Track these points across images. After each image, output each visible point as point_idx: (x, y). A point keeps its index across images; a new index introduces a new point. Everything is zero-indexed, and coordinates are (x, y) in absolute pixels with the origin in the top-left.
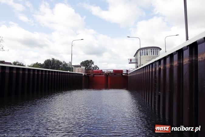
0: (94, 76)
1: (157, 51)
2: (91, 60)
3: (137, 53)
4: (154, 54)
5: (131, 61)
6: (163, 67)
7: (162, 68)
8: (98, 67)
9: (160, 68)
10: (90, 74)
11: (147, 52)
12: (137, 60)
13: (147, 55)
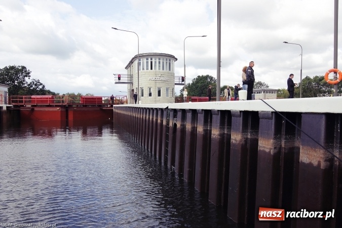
0: (33, 110)
1: (170, 63)
2: (24, 68)
3: (131, 62)
4: (163, 69)
5: (119, 78)
6: (181, 125)
7: (178, 125)
8: (41, 84)
9: (175, 125)
10: (23, 106)
11: (151, 62)
12: (131, 76)
13: (152, 69)
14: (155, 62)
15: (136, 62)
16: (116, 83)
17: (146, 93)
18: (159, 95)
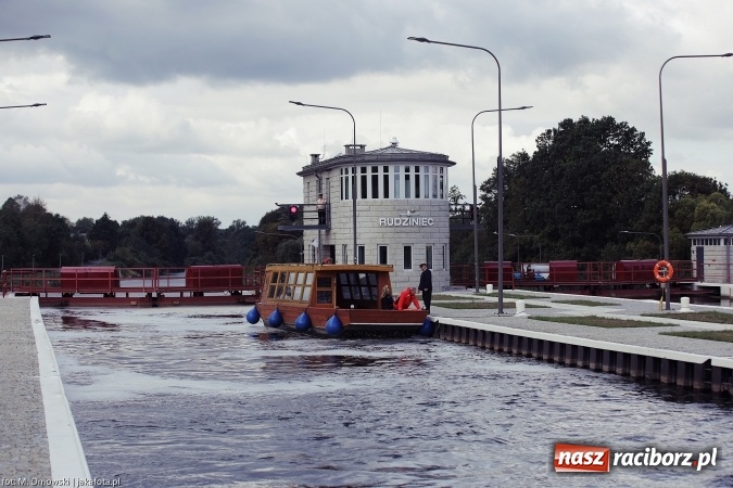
3: (327, 168)
4: (418, 195)
11: (386, 178)
13: (386, 195)
14: (397, 178)
17: (373, 259)
18: (408, 264)
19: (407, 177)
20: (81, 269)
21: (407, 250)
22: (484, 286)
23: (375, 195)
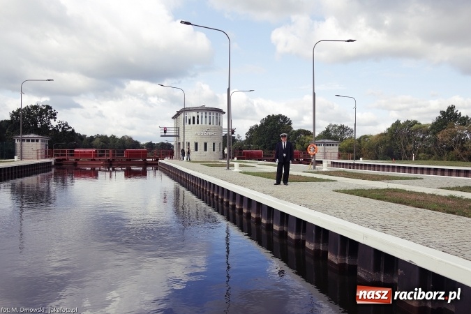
0: (76, 164)
1: (217, 117)
2: (48, 107)
3: (178, 114)
4: (210, 123)
5: (165, 132)
8: (70, 128)
11: (198, 117)
12: (178, 129)
13: (198, 123)
14: (202, 117)
15: (182, 116)
16: (162, 136)
17: (192, 147)
18: (206, 150)
19: (206, 117)
20: (82, 150)
21: (206, 144)
22: (233, 158)
23: (194, 123)
